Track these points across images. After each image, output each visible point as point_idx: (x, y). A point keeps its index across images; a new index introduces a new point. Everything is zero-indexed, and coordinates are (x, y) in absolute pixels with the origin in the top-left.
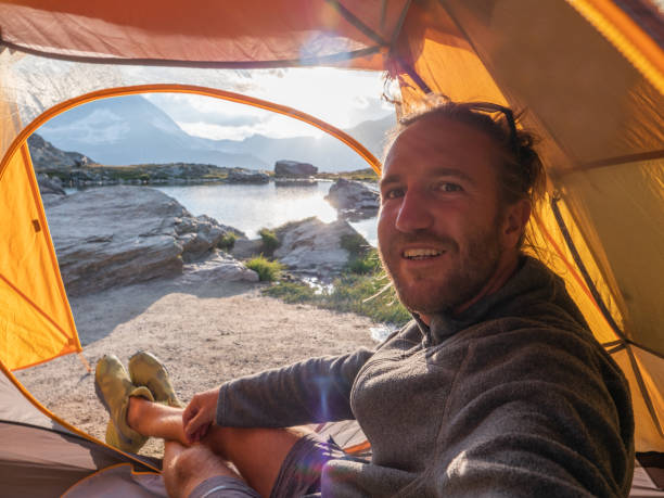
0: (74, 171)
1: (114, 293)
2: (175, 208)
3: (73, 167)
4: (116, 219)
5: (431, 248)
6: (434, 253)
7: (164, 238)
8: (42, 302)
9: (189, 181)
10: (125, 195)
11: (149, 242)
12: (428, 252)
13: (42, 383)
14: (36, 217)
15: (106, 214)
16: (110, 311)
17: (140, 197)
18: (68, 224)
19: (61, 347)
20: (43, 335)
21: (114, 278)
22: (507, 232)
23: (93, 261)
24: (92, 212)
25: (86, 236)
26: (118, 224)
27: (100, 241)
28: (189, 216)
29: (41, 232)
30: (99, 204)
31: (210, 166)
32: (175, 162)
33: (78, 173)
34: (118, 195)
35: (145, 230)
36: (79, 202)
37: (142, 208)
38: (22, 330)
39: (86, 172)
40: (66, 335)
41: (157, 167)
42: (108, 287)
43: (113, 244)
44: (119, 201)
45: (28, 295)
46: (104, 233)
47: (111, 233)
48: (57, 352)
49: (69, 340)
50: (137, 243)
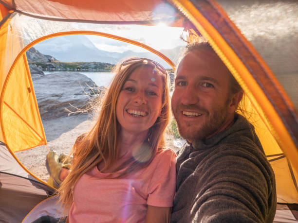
0: (48, 64)
1: (62, 119)
2: (90, 83)
3: (48, 62)
4: (64, 87)
5: (196, 112)
6: (197, 114)
7: (85, 96)
8: (31, 122)
9: (98, 70)
10: (69, 76)
11: (78, 97)
12: (194, 114)
13: (30, 156)
14: (29, 86)
15: (60, 84)
16: (60, 127)
17: (75, 77)
18: (44, 87)
19: (39, 142)
20: (31, 137)
21: (62, 112)
22: (231, 106)
23: (54, 104)
24: (54, 83)
25: (51, 93)
26: (65, 89)
27: (57, 96)
28: (96, 86)
29: (31, 93)
30: (57, 79)
31: (107, 64)
32: (92, 61)
33: (49, 65)
34: (66, 76)
35: (77, 92)
36: (49, 78)
37: (76, 82)
38: (23, 134)
39: (53, 64)
40: (41, 137)
41: (84, 63)
42: (60, 116)
43: (63, 98)
44: (66, 79)
45: (25, 120)
46: (59, 92)
47: (62, 93)
48: (37, 144)
49: (42, 139)
50: (73, 98)
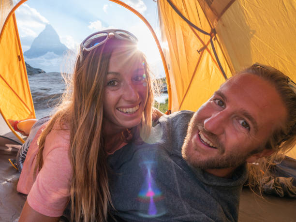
14: (19, 54)
29: (21, 61)
49: (31, 113)
